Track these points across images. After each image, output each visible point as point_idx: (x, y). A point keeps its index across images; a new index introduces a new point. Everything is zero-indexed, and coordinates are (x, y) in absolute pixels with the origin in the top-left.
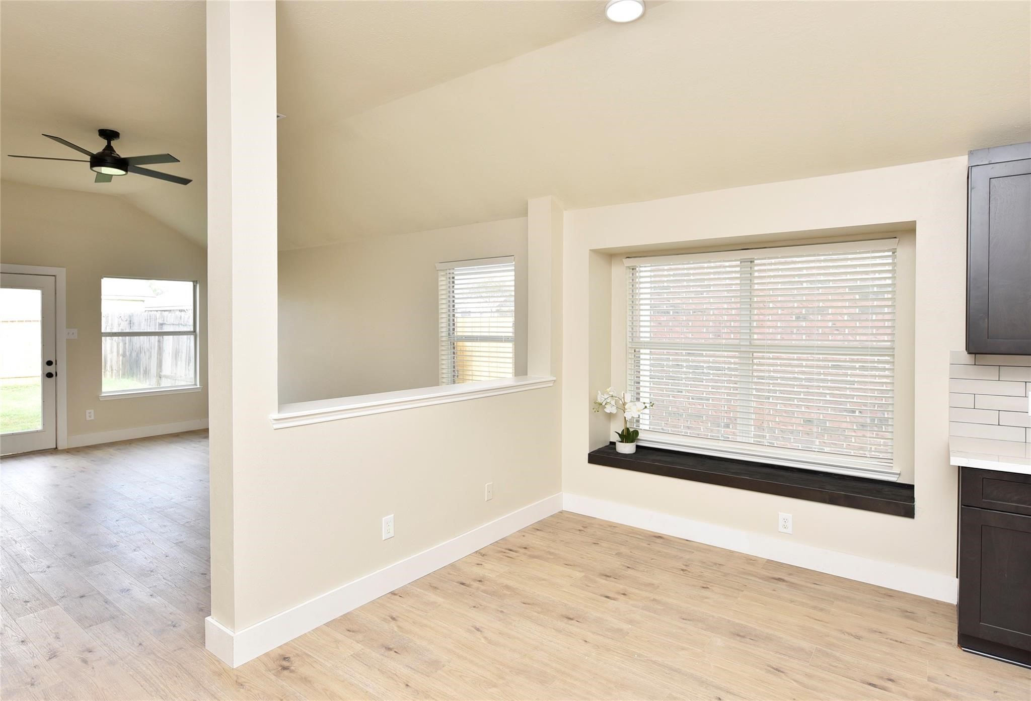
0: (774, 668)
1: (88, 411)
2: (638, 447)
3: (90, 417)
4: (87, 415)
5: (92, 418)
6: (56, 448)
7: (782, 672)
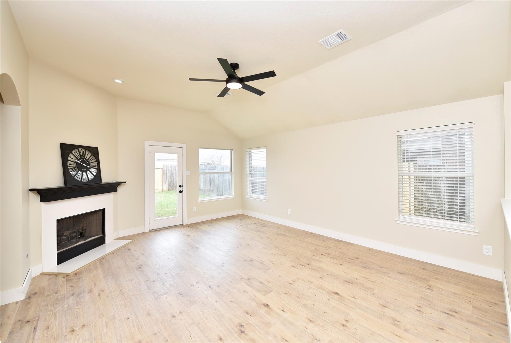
1: (194, 207)
3: (195, 210)
4: (194, 209)
5: (196, 211)
6: (183, 224)
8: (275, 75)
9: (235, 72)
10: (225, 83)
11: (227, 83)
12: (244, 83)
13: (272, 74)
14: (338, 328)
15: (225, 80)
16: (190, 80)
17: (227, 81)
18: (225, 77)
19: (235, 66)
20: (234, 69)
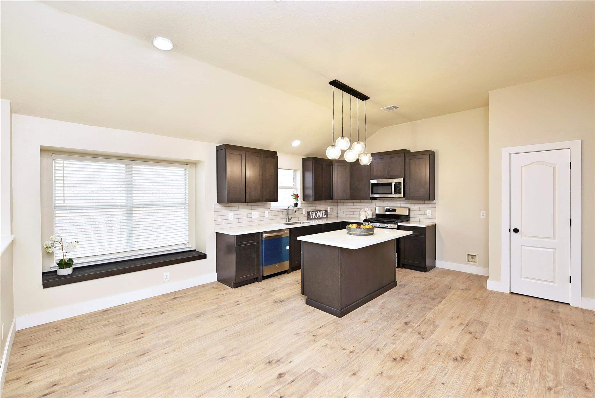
0: (111, 394)
2: (74, 269)
7: (117, 392)
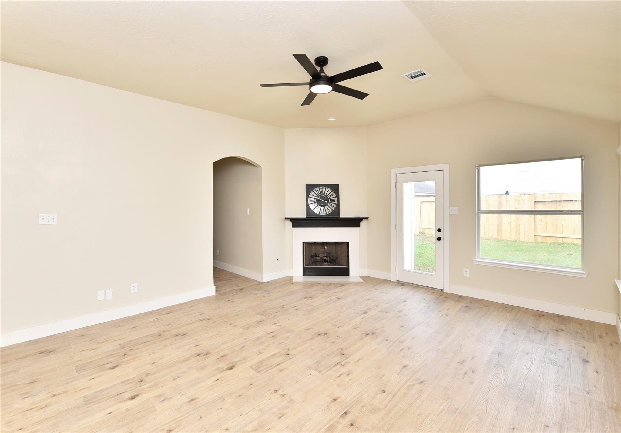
8: (382, 68)
9: (323, 69)
10: (309, 85)
11: (311, 87)
12: (336, 83)
13: (375, 67)
14: (168, 423)
15: (309, 82)
16: (262, 87)
17: (311, 84)
18: (308, 78)
19: (322, 61)
20: (321, 66)
